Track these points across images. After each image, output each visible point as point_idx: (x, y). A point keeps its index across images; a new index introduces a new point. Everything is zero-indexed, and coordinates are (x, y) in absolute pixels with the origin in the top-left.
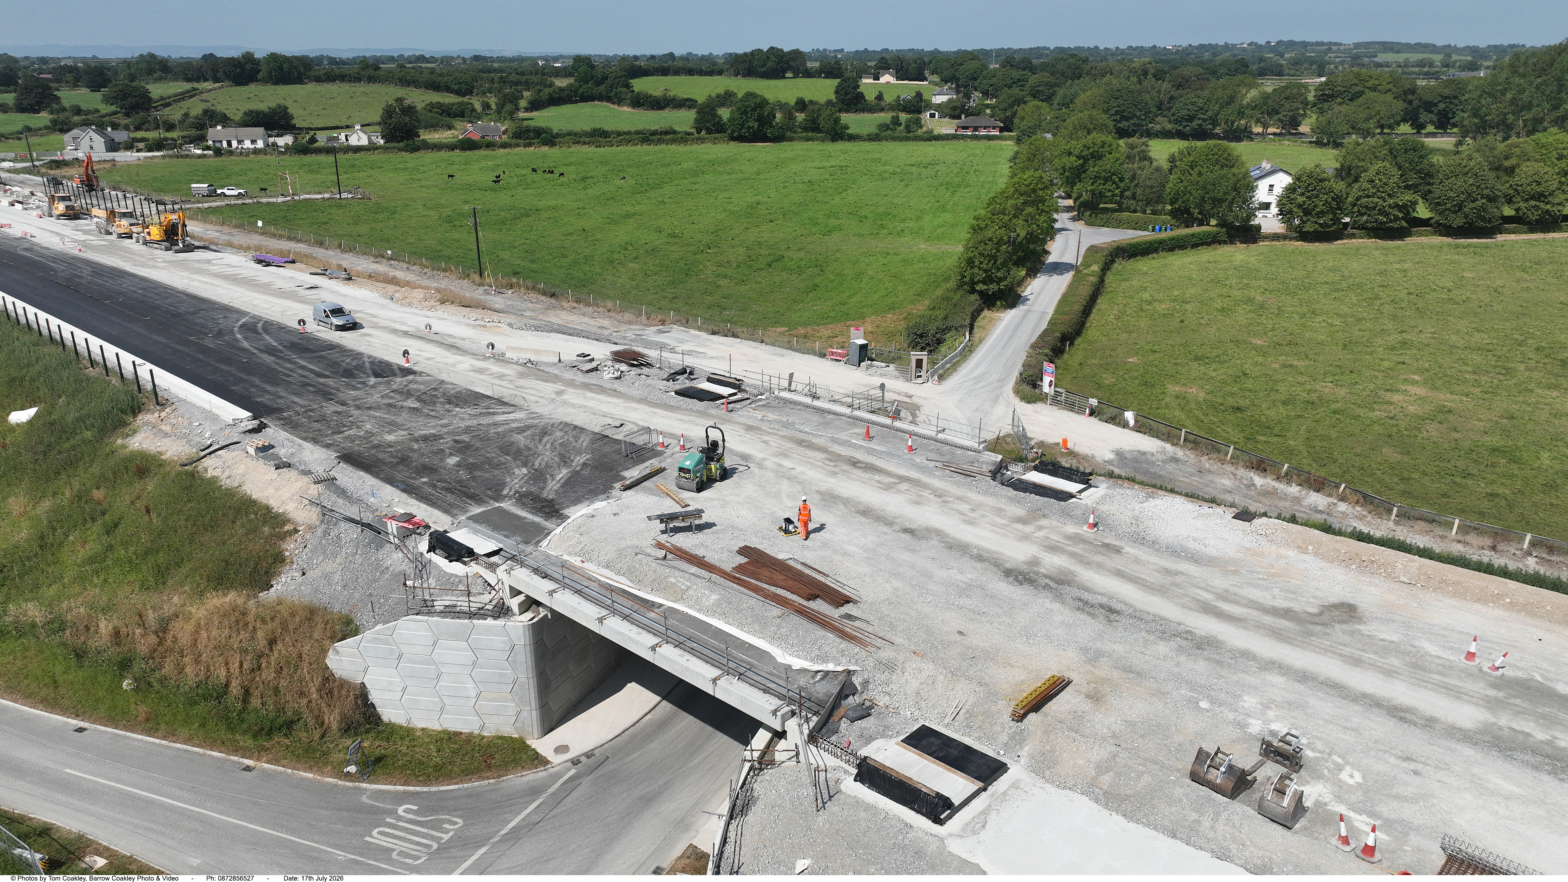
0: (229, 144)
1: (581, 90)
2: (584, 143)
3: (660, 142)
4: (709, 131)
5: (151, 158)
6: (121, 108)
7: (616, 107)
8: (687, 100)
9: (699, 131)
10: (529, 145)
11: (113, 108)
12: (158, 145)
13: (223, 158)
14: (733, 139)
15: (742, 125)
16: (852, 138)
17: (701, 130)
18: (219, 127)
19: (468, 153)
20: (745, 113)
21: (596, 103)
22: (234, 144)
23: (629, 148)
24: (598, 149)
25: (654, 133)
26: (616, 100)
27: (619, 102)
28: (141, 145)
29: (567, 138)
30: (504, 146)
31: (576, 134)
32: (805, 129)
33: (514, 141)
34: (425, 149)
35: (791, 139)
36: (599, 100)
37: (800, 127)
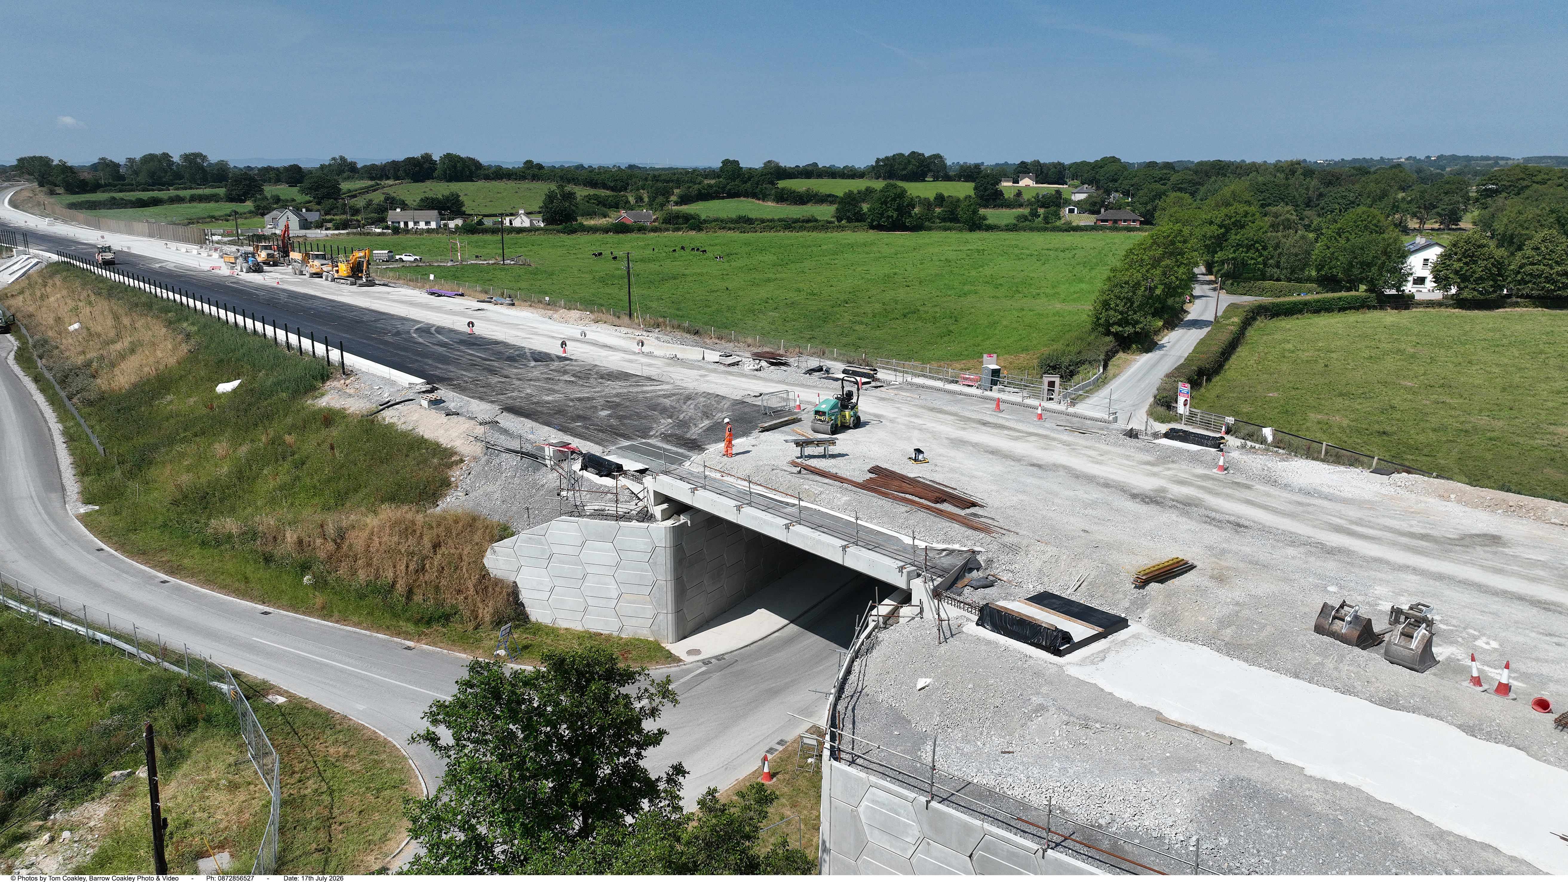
0: (406, 224)
1: (729, 187)
2: (730, 229)
3: (802, 229)
4: (849, 220)
5: (337, 235)
6: (314, 198)
7: (761, 202)
8: (829, 196)
9: (839, 219)
10: (678, 229)
11: (308, 198)
12: (344, 225)
13: (400, 236)
14: (872, 227)
15: (882, 214)
16: (990, 228)
17: (842, 220)
18: (398, 210)
19: (621, 235)
20: (885, 203)
21: (742, 199)
22: (411, 225)
23: (771, 235)
24: (742, 235)
25: (796, 221)
26: (761, 196)
27: (764, 197)
28: (329, 225)
29: (714, 224)
30: (655, 230)
31: (722, 221)
32: (944, 220)
33: (664, 226)
34: (582, 231)
35: (930, 229)
36: (745, 197)
37: (938, 218)
